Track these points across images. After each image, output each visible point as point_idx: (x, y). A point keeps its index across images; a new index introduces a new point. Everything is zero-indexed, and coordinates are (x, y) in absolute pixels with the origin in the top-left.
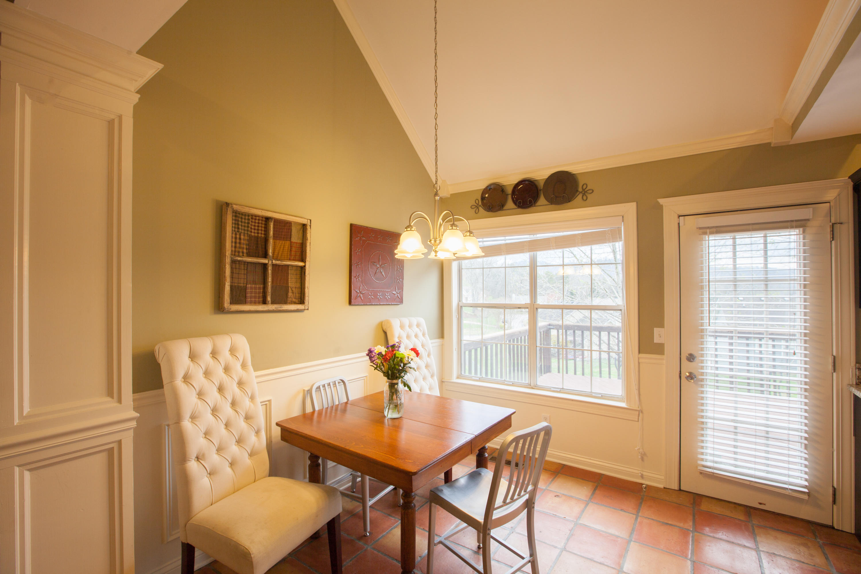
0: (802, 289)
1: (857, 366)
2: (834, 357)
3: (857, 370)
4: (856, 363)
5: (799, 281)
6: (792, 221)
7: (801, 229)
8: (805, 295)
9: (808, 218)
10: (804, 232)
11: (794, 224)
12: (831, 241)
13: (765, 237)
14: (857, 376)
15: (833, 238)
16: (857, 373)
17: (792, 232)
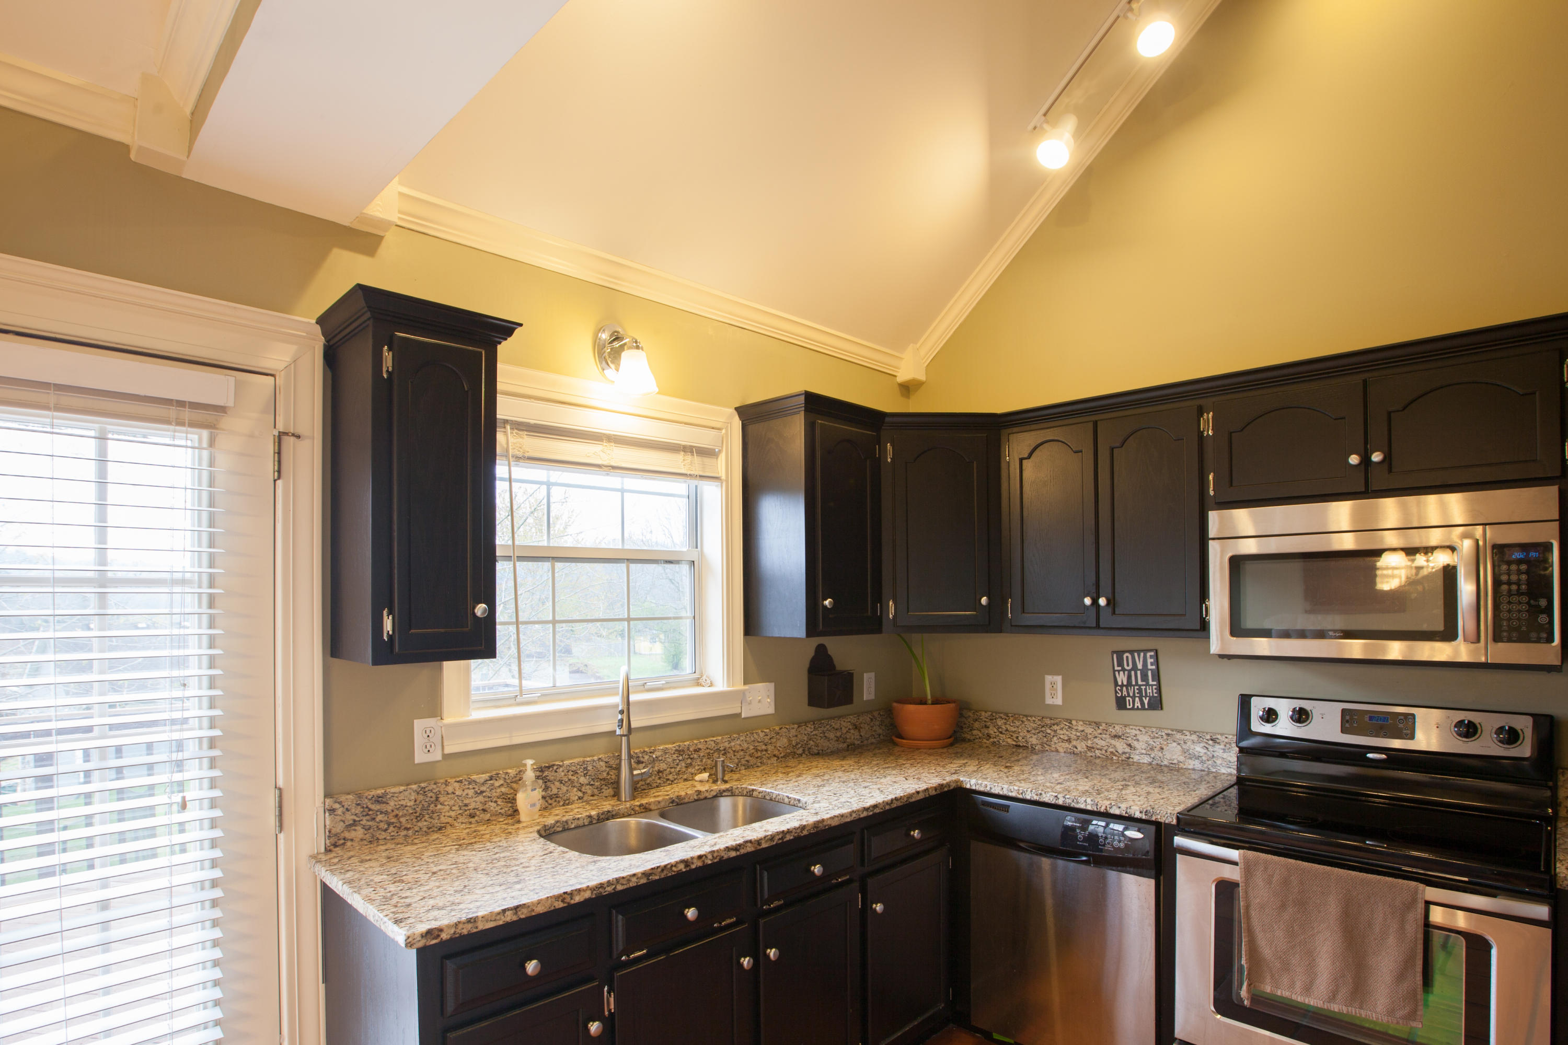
0: (205, 609)
1: (327, 804)
2: (280, 789)
3: (327, 814)
4: (326, 796)
5: (196, 585)
6: (181, 404)
7: (205, 433)
8: (211, 626)
9: (223, 405)
10: (212, 443)
11: (187, 414)
12: (275, 481)
13: (102, 438)
14: (327, 831)
15: (279, 471)
16: (328, 823)
17: (181, 439)
